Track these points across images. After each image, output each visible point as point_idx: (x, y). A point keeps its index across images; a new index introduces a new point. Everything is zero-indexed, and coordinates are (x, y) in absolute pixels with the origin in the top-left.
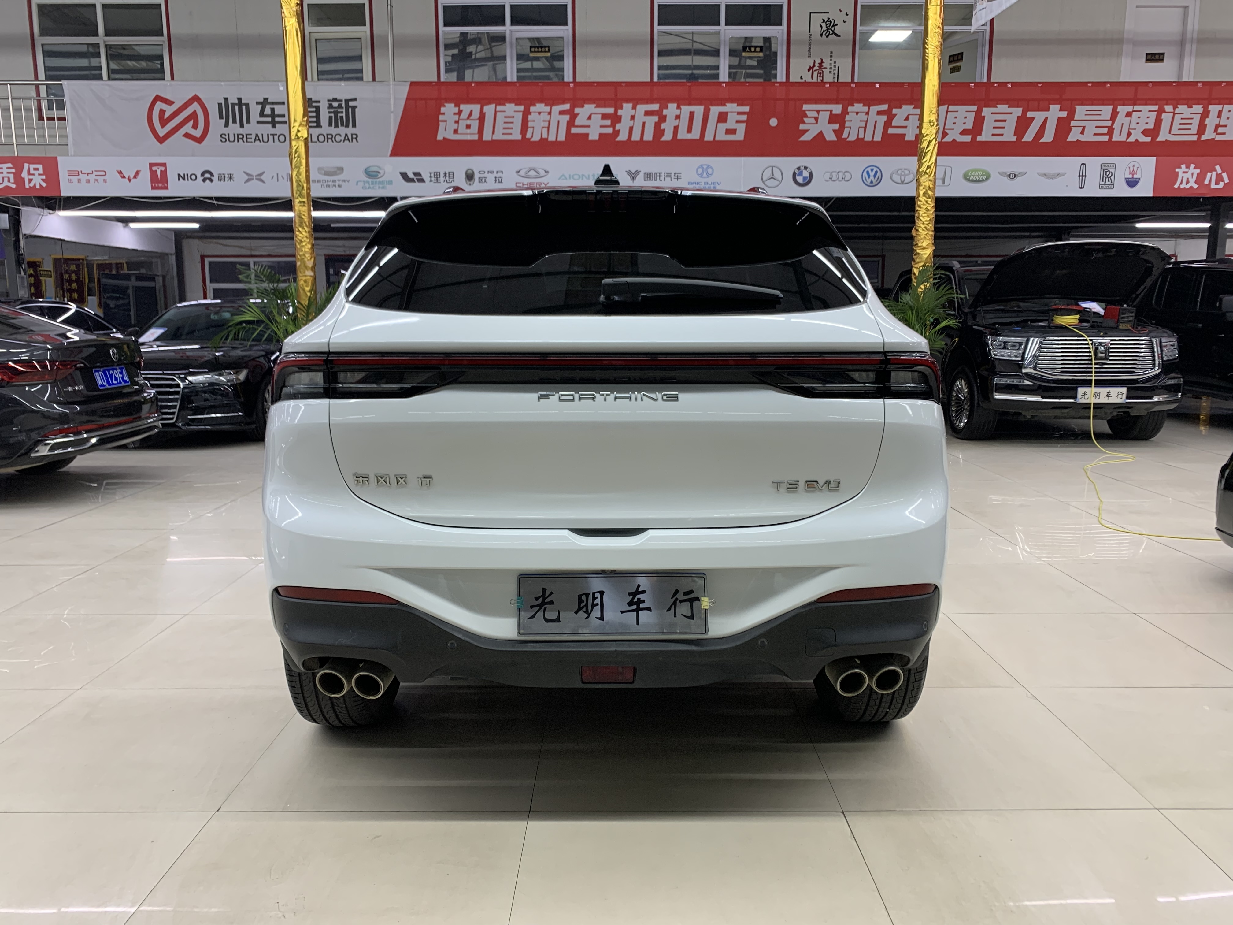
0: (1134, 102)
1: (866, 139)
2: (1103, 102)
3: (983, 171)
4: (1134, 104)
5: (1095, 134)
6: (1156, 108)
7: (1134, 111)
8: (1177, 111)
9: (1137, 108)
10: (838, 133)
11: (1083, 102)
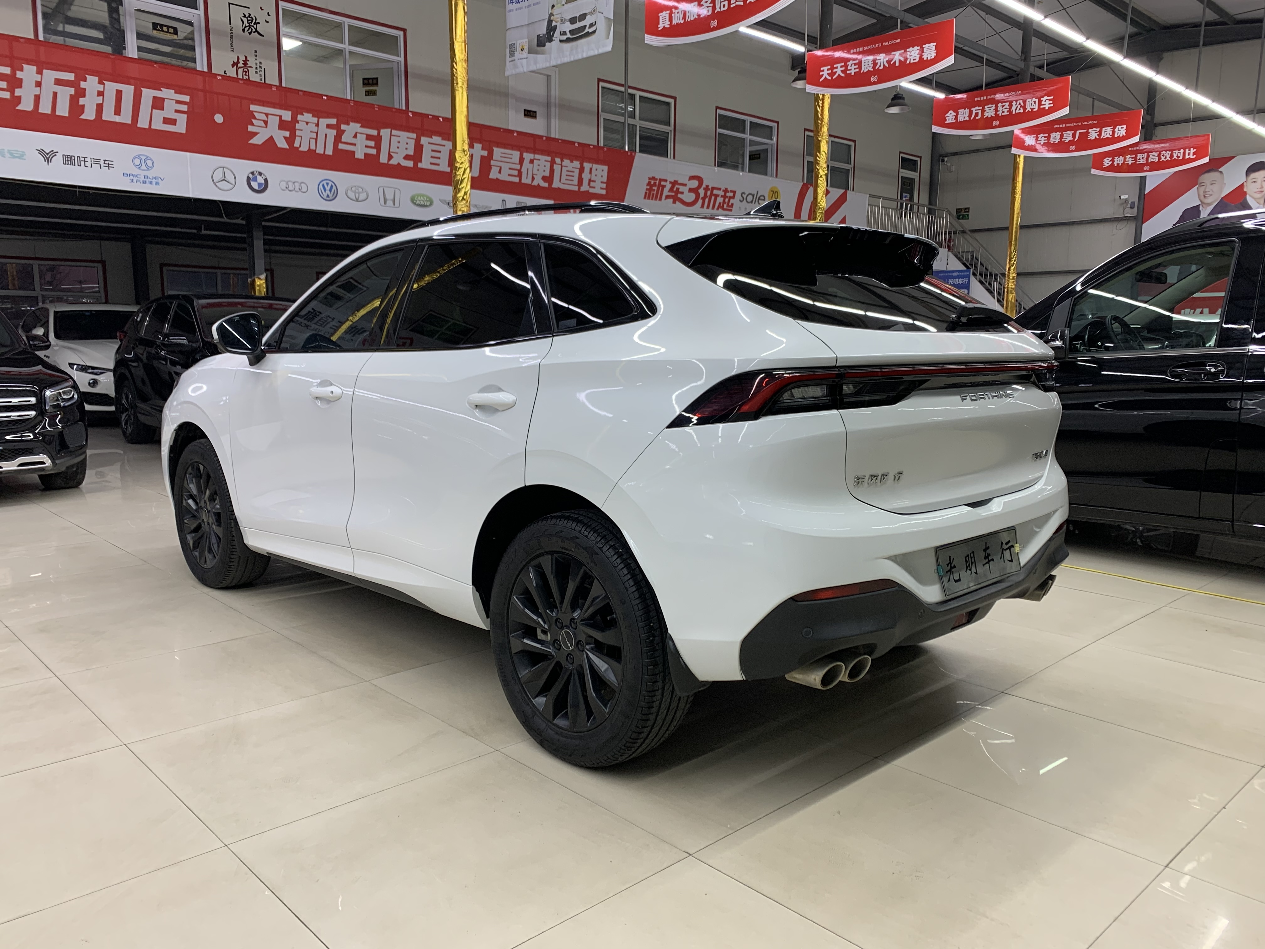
0: (534, 151)
1: (318, 151)
2: (513, 147)
3: (427, 197)
4: (534, 153)
5: (509, 175)
6: (549, 158)
7: (534, 159)
8: (564, 164)
9: (537, 156)
10: (290, 140)
11: (499, 145)
